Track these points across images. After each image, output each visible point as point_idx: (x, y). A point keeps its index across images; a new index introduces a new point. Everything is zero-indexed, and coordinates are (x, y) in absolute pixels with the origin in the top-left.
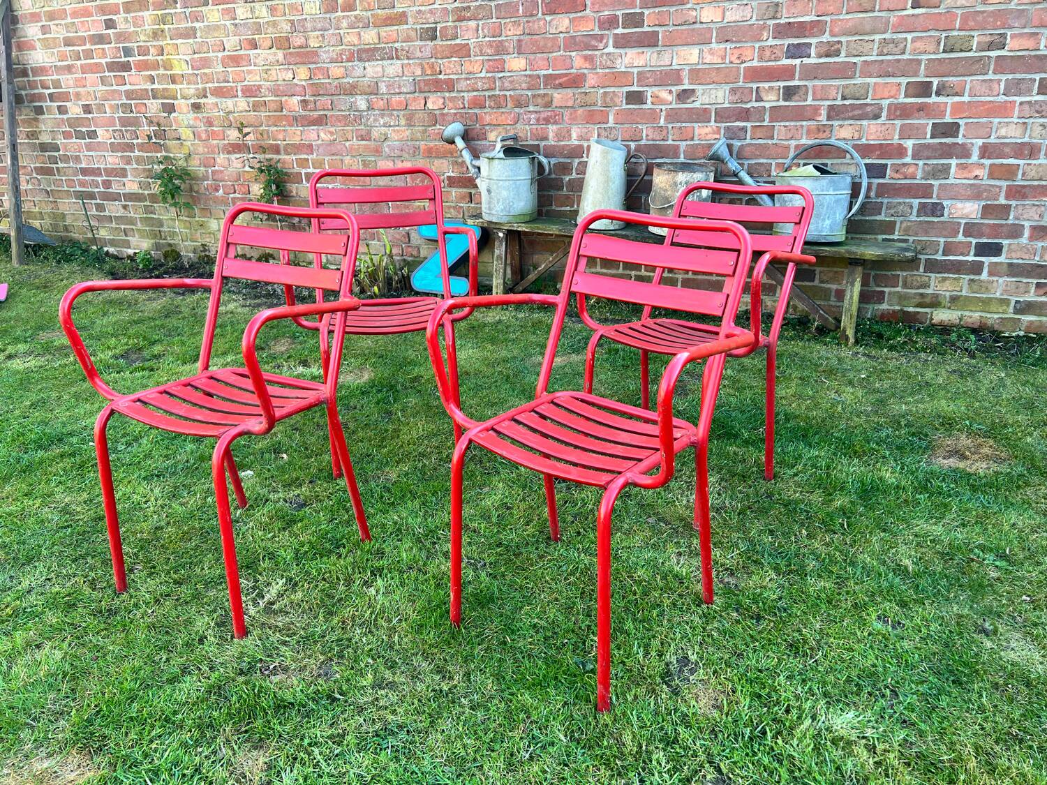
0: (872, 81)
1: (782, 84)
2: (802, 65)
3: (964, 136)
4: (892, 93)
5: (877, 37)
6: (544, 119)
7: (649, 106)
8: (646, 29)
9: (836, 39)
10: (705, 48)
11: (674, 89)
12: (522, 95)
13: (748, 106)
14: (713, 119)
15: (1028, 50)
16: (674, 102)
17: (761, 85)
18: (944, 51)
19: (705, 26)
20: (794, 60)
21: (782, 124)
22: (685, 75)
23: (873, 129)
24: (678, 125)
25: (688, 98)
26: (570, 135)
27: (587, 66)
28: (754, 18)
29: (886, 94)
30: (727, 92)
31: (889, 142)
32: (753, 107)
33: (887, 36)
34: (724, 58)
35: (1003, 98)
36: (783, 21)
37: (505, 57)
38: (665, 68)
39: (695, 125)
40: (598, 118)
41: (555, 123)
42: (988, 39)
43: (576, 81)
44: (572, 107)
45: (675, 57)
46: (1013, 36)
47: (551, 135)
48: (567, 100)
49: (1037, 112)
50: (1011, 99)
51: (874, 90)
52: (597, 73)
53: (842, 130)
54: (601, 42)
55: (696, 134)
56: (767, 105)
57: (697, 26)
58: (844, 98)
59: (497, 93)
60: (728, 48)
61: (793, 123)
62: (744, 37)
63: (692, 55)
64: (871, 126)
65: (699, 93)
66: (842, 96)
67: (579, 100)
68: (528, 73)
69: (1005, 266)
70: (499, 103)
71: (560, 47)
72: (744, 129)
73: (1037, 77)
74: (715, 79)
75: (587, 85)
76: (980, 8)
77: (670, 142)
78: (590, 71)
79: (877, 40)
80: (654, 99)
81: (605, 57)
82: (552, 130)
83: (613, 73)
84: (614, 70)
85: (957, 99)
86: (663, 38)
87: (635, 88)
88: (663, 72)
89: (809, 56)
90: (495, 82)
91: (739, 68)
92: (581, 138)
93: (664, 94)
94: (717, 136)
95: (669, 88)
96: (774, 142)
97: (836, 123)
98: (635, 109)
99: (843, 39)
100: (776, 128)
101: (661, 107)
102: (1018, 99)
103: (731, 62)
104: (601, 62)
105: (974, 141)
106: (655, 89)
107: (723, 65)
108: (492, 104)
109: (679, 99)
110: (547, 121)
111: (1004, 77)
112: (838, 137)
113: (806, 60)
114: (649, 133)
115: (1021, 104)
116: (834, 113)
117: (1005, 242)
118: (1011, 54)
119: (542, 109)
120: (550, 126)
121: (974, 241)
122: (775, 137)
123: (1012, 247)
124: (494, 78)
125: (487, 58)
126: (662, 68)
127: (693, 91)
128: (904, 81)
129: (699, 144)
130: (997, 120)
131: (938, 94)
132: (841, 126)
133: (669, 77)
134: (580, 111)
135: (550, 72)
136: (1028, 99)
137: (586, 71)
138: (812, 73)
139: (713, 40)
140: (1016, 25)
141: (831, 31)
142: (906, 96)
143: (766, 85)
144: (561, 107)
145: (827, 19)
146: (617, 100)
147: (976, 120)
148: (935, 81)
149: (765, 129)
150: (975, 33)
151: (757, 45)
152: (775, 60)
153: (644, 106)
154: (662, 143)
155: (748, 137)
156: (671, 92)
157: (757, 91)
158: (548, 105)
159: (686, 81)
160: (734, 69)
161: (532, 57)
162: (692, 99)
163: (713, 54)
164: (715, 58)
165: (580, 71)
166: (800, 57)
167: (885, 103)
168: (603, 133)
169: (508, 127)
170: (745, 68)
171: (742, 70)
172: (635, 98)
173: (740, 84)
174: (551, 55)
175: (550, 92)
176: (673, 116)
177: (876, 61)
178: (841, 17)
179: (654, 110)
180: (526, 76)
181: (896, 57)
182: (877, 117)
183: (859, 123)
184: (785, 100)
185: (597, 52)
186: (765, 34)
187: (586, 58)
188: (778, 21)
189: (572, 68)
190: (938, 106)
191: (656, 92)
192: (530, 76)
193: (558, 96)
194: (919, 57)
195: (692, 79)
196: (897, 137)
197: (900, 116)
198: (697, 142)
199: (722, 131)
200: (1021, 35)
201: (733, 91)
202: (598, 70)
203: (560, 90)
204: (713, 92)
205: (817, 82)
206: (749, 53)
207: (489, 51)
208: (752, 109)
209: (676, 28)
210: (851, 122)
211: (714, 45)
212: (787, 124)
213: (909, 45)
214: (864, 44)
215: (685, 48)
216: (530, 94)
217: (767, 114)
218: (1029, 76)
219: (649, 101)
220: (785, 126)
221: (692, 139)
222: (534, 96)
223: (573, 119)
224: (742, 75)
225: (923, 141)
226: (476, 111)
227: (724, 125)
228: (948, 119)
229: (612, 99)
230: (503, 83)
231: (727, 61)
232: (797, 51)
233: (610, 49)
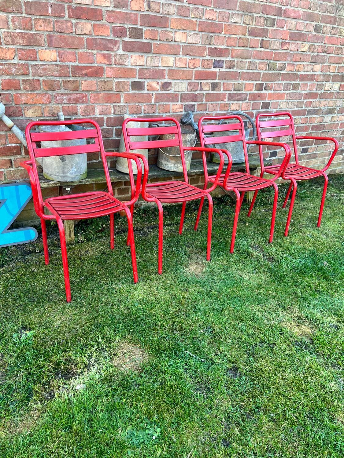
0: (245, 82)
1: (211, 81)
2: (220, 72)
3: (271, 108)
4: (251, 89)
5: (247, 60)
6: (74, 100)
7: (145, 92)
8: (144, 40)
9: (233, 60)
10: (177, 57)
11: (160, 81)
12: (54, 81)
13: (196, 93)
14: (180, 100)
15: (291, 71)
16: (160, 90)
17: (202, 81)
18: (268, 70)
19: (176, 43)
20: (216, 69)
21: (211, 103)
22: (166, 72)
23: (244, 105)
24: (161, 103)
25: (168, 87)
26: (94, 111)
27: (106, 61)
28: (200, 43)
29: (249, 89)
30: (187, 84)
31: (248, 111)
32: (199, 94)
33: (251, 60)
34: (186, 65)
35: (282, 92)
36: (213, 47)
37: (36, 48)
38: (155, 68)
39: (171, 104)
40: (114, 99)
41: (83, 102)
42: (281, 65)
43: (97, 73)
44: (95, 91)
45: (160, 61)
46: (288, 64)
47: (80, 111)
48: (91, 86)
49: (291, 97)
50: (285, 92)
51: (245, 87)
52: (113, 68)
53: (233, 106)
54: (115, 46)
55: (171, 109)
56: (204, 93)
57: (173, 43)
58: (235, 90)
59: (31, 77)
60: (188, 59)
61: (215, 103)
62: (196, 53)
63: (170, 61)
64: (243, 104)
65: (173, 84)
66: (234, 89)
67: (100, 87)
68: (58, 63)
69: (277, 160)
70: (33, 86)
71: (84, 45)
72: (194, 105)
73: (292, 82)
74: (181, 77)
75: (105, 76)
76: (280, 51)
77: (157, 114)
78: (107, 66)
79: (247, 62)
80: (149, 88)
81: (118, 56)
82: (80, 108)
83: (124, 69)
84: (124, 67)
85: (270, 92)
86: (154, 49)
87: (137, 80)
88: (155, 71)
89: (222, 67)
90: (28, 69)
91: (192, 71)
92: (102, 113)
93: (155, 85)
94: (181, 110)
95: (157, 81)
96: (207, 112)
97: (231, 102)
98: (138, 94)
99: (236, 60)
100: (208, 105)
101: (152, 92)
102: (287, 92)
103: (189, 67)
104: (115, 60)
105: (273, 110)
106: (148, 81)
107: (185, 69)
108: (27, 87)
109: (163, 88)
110: (77, 101)
111: (284, 82)
112: (231, 109)
113: (221, 70)
114: (146, 109)
115: (287, 94)
116: (231, 97)
117: (278, 150)
118: (286, 72)
119: (71, 92)
120: (78, 105)
121: (270, 151)
122: (207, 110)
123: (280, 152)
124: (27, 65)
125: (19, 47)
126: (153, 68)
127: (170, 83)
128: (255, 82)
129: (173, 115)
130: (280, 101)
131: (265, 89)
132: (233, 104)
133: (157, 74)
134: (102, 94)
135: (77, 64)
136: (288, 92)
137: (104, 66)
138: (224, 76)
139: (181, 53)
140: (289, 60)
141: (232, 55)
142: (255, 90)
143: (205, 82)
144: (87, 91)
145: (230, 48)
146: (126, 87)
147: (275, 101)
148: (264, 83)
149: (203, 106)
150: (278, 62)
151: (201, 59)
152: (209, 68)
153: (142, 92)
154: (153, 115)
155: (196, 110)
156: (158, 83)
157: (200, 84)
158: (76, 89)
159: (167, 77)
160: (190, 72)
161: (62, 51)
162: (170, 88)
163: (180, 61)
164: (182, 64)
165: (100, 65)
166: (219, 67)
167: (248, 93)
168: (118, 109)
169: (44, 106)
170: (196, 71)
171: (194, 72)
172: (138, 86)
173: (193, 80)
174: (77, 51)
175: (78, 79)
176: (159, 98)
177: (246, 72)
178: (236, 48)
179: (149, 94)
180: (58, 66)
181: (254, 71)
182: (245, 99)
183: (239, 102)
184: (212, 90)
185: (112, 53)
186: (205, 53)
187: (105, 56)
188: (210, 46)
189: (94, 62)
190: (265, 95)
191: (150, 83)
192: (61, 66)
193: (85, 83)
194: (261, 72)
195: (170, 76)
196: (251, 109)
197: (253, 99)
198: (171, 114)
199: (184, 107)
200: (290, 64)
201: (190, 84)
202: (113, 66)
203: (85, 79)
204: (180, 84)
205: (225, 82)
206: (197, 62)
207: (21, 41)
208: (198, 95)
209: (161, 42)
210: (236, 102)
211: (181, 56)
212: (212, 103)
213: (258, 66)
214: (244, 63)
215: (166, 56)
216: (60, 80)
217: (204, 97)
218: (290, 82)
219: (146, 89)
220: (212, 104)
221: (169, 112)
222: (65, 82)
223: (97, 100)
224: (194, 75)
225: (259, 111)
226: (10, 92)
227: (184, 103)
228: (267, 101)
229: (123, 87)
230: (37, 70)
231: (187, 66)
232: (218, 64)
233: (121, 51)
